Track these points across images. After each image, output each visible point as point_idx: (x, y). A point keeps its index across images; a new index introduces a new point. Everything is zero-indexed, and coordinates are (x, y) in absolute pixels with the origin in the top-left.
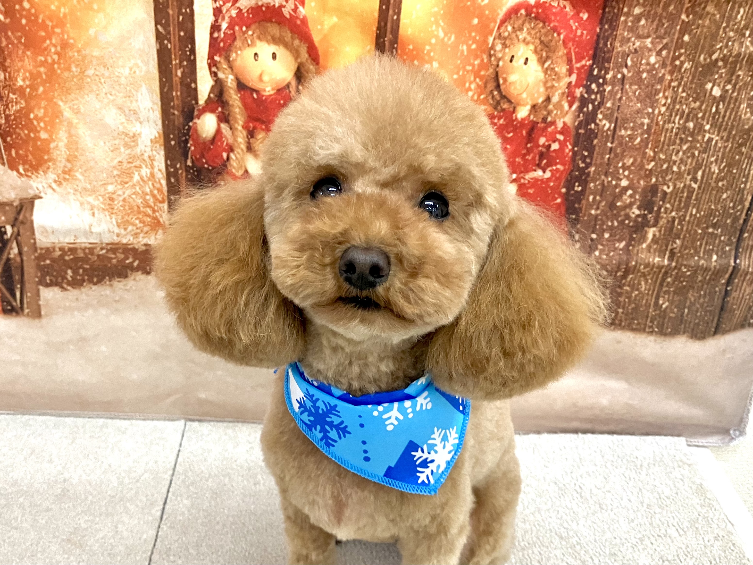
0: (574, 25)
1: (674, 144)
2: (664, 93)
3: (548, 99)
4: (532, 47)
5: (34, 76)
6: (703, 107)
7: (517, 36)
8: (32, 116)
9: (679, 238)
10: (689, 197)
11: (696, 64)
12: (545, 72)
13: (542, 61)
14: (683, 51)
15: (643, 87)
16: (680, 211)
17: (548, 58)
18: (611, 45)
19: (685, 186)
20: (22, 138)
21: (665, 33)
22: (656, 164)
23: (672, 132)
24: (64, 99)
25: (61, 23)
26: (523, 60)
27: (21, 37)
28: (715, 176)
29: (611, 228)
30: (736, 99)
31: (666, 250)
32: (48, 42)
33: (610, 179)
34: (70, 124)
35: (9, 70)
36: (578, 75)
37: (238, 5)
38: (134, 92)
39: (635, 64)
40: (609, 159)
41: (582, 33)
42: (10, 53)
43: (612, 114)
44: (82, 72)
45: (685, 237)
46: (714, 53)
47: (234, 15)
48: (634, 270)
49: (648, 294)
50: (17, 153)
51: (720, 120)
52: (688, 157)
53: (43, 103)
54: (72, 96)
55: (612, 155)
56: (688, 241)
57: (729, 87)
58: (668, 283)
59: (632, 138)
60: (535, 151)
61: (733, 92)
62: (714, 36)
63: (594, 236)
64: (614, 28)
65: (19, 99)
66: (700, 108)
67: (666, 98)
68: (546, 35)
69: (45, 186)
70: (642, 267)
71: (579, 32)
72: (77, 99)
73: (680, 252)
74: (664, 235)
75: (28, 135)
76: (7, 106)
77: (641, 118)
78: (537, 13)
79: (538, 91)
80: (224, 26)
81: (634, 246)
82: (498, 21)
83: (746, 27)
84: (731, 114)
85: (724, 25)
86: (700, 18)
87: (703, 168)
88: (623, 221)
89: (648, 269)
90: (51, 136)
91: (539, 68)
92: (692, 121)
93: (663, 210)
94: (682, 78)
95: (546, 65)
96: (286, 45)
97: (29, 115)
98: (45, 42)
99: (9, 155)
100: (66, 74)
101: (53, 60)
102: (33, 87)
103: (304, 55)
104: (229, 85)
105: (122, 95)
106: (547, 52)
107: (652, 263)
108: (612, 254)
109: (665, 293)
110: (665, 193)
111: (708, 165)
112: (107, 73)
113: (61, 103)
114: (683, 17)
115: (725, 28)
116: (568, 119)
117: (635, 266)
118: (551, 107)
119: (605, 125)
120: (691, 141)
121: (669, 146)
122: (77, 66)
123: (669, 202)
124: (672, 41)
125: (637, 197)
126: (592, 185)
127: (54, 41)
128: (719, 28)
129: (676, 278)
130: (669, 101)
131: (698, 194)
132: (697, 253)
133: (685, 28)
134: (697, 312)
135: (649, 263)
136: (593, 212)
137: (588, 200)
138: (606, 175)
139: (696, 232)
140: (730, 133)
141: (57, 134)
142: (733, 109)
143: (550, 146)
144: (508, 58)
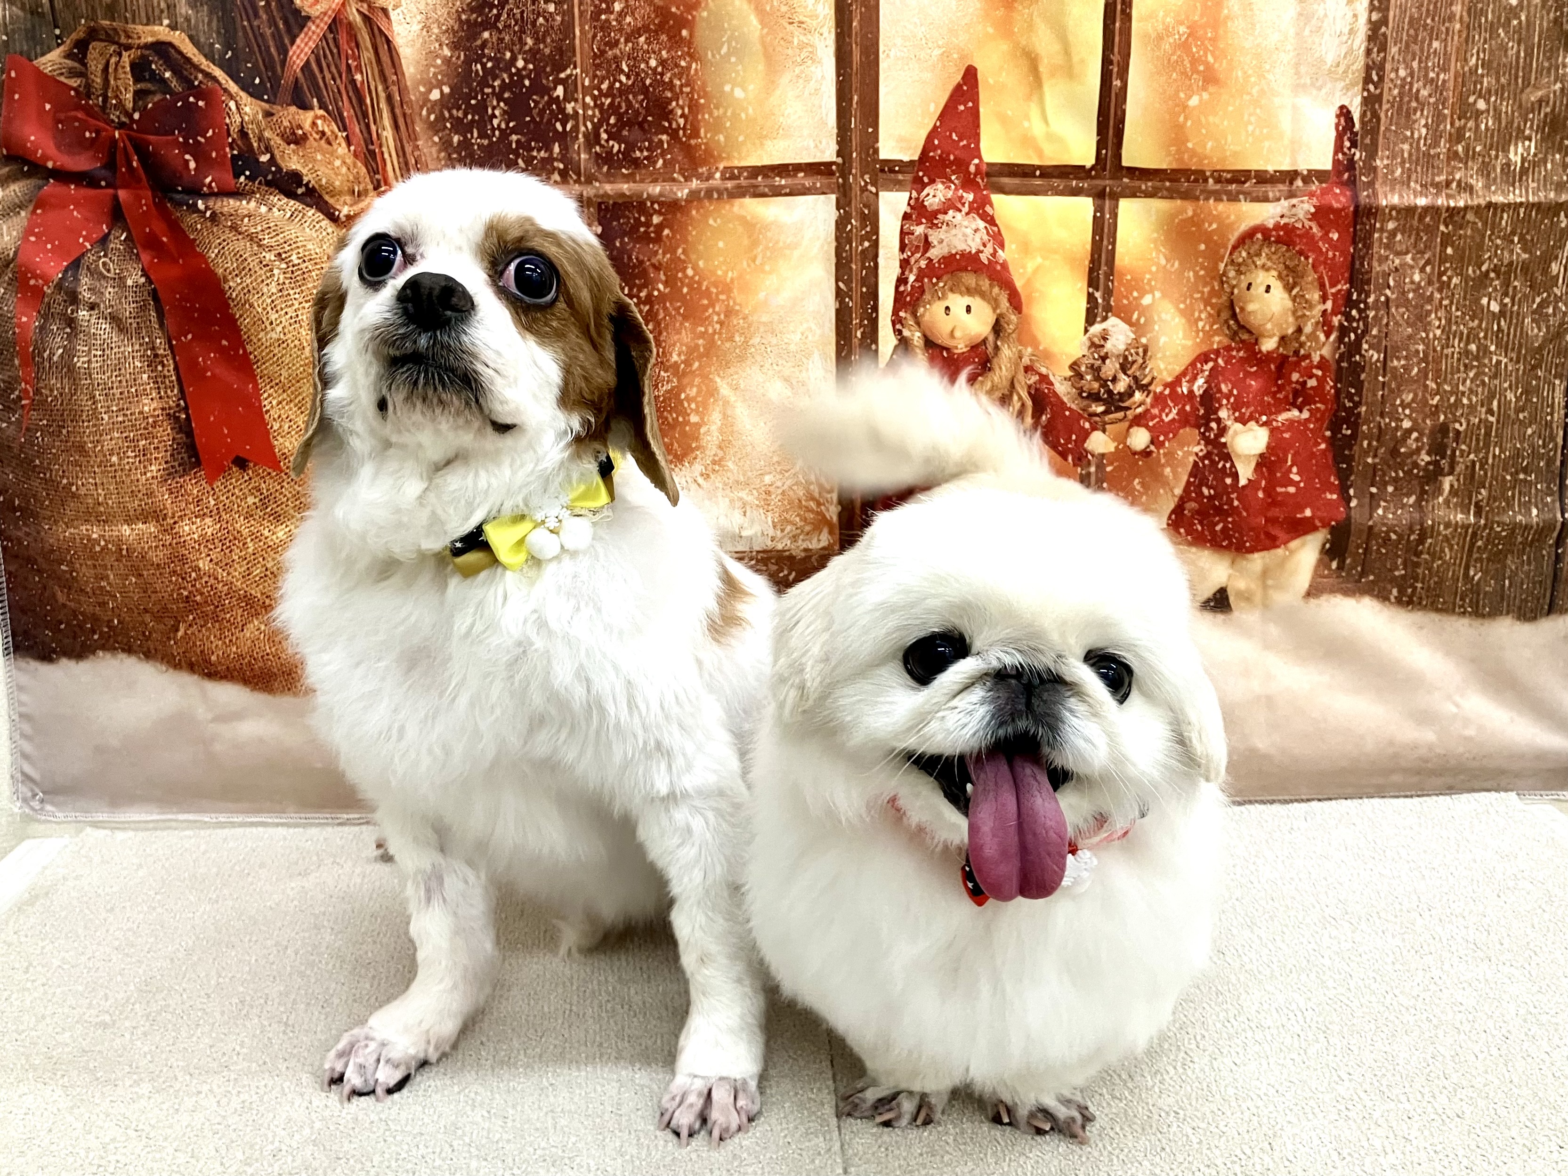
0: (1324, 247)
1: (1459, 371)
2: (1436, 314)
3: (1299, 330)
4: (1274, 273)
5: (692, 350)
6: (1484, 326)
7: (1254, 262)
8: (683, 396)
9: (1484, 487)
10: (1488, 434)
11: (1466, 279)
12: (1294, 300)
13: (1288, 288)
14: (1448, 265)
15: (1411, 309)
16: (1480, 452)
17: (1295, 284)
18: (1368, 264)
19: (1480, 421)
20: (669, 423)
21: (1426, 247)
22: (1442, 398)
23: (1453, 357)
24: (722, 374)
25: (727, 289)
26: (1263, 288)
27: (680, 308)
28: (1513, 405)
29: (1395, 480)
30: (1518, 314)
31: (1470, 503)
32: (711, 310)
33: (1387, 420)
34: (726, 403)
35: (663, 344)
36: (1335, 301)
37: (928, 255)
38: (804, 360)
39: (1398, 284)
40: (1383, 395)
41: (1334, 255)
42: (667, 326)
43: (1379, 342)
44: (746, 341)
45: (1491, 485)
46: (1483, 264)
47: (924, 266)
48: (1432, 532)
49: (1455, 564)
51: (1505, 339)
52: (1478, 386)
53: (697, 381)
54: (732, 370)
55: (1386, 391)
56: (1496, 491)
57: (1507, 300)
58: (1479, 547)
59: (1407, 368)
60: (1287, 388)
61: (1513, 305)
62: (1480, 246)
63: (1374, 490)
64: (1368, 247)
65: (672, 377)
66: (1480, 326)
67: (1440, 320)
68: (1291, 259)
69: (689, 480)
70: (1442, 527)
71: (1330, 254)
72: (737, 373)
73: (1488, 504)
74: (1464, 484)
75: (676, 420)
76: (656, 386)
77: (1414, 344)
78: (1278, 237)
79: (1286, 321)
80: (912, 278)
81: (1427, 501)
82: (1230, 247)
83: (1513, 233)
84: (1515, 331)
85: (1489, 232)
86: (1461, 229)
87: (1497, 396)
88: (1411, 471)
89: (1451, 530)
90: (702, 419)
91: (1286, 296)
92: (1474, 342)
93: (1458, 453)
94: (1453, 294)
95: (1294, 292)
96: (983, 295)
97: (680, 395)
98: (706, 310)
100: (728, 345)
101: (715, 331)
102: (688, 363)
103: (1005, 304)
104: (915, 343)
105: (790, 364)
106: (1294, 278)
107: (1454, 522)
108: (1399, 512)
109: (1476, 561)
110: (1458, 432)
111: (1502, 394)
112: (774, 341)
113: (718, 380)
115: (1490, 236)
116: (1326, 352)
117: (1433, 526)
118: (1303, 338)
119: (1372, 355)
120: (1478, 367)
121: (1452, 374)
122: (741, 335)
123: (1464, 443)
124: (1434, 256)
125: (1425, 440)
126: (1365, 427)
127: (717, 309)
128: (1483, 236)
129: (1488, 540)
130: (1443, 322)
131: (1497, 429)
132: (1510, 506)
133: (1446, 240)
134: (1522, 584)
135: (1450, 521)
136: (1370, 460)
137: (1362, 445)
138: (1382, 415)
139: (1504, 478)
140: (1519, 352)
141: (710, 416)
142: (1517, 324)
143: (1305, 382)
144: (1244, 285)
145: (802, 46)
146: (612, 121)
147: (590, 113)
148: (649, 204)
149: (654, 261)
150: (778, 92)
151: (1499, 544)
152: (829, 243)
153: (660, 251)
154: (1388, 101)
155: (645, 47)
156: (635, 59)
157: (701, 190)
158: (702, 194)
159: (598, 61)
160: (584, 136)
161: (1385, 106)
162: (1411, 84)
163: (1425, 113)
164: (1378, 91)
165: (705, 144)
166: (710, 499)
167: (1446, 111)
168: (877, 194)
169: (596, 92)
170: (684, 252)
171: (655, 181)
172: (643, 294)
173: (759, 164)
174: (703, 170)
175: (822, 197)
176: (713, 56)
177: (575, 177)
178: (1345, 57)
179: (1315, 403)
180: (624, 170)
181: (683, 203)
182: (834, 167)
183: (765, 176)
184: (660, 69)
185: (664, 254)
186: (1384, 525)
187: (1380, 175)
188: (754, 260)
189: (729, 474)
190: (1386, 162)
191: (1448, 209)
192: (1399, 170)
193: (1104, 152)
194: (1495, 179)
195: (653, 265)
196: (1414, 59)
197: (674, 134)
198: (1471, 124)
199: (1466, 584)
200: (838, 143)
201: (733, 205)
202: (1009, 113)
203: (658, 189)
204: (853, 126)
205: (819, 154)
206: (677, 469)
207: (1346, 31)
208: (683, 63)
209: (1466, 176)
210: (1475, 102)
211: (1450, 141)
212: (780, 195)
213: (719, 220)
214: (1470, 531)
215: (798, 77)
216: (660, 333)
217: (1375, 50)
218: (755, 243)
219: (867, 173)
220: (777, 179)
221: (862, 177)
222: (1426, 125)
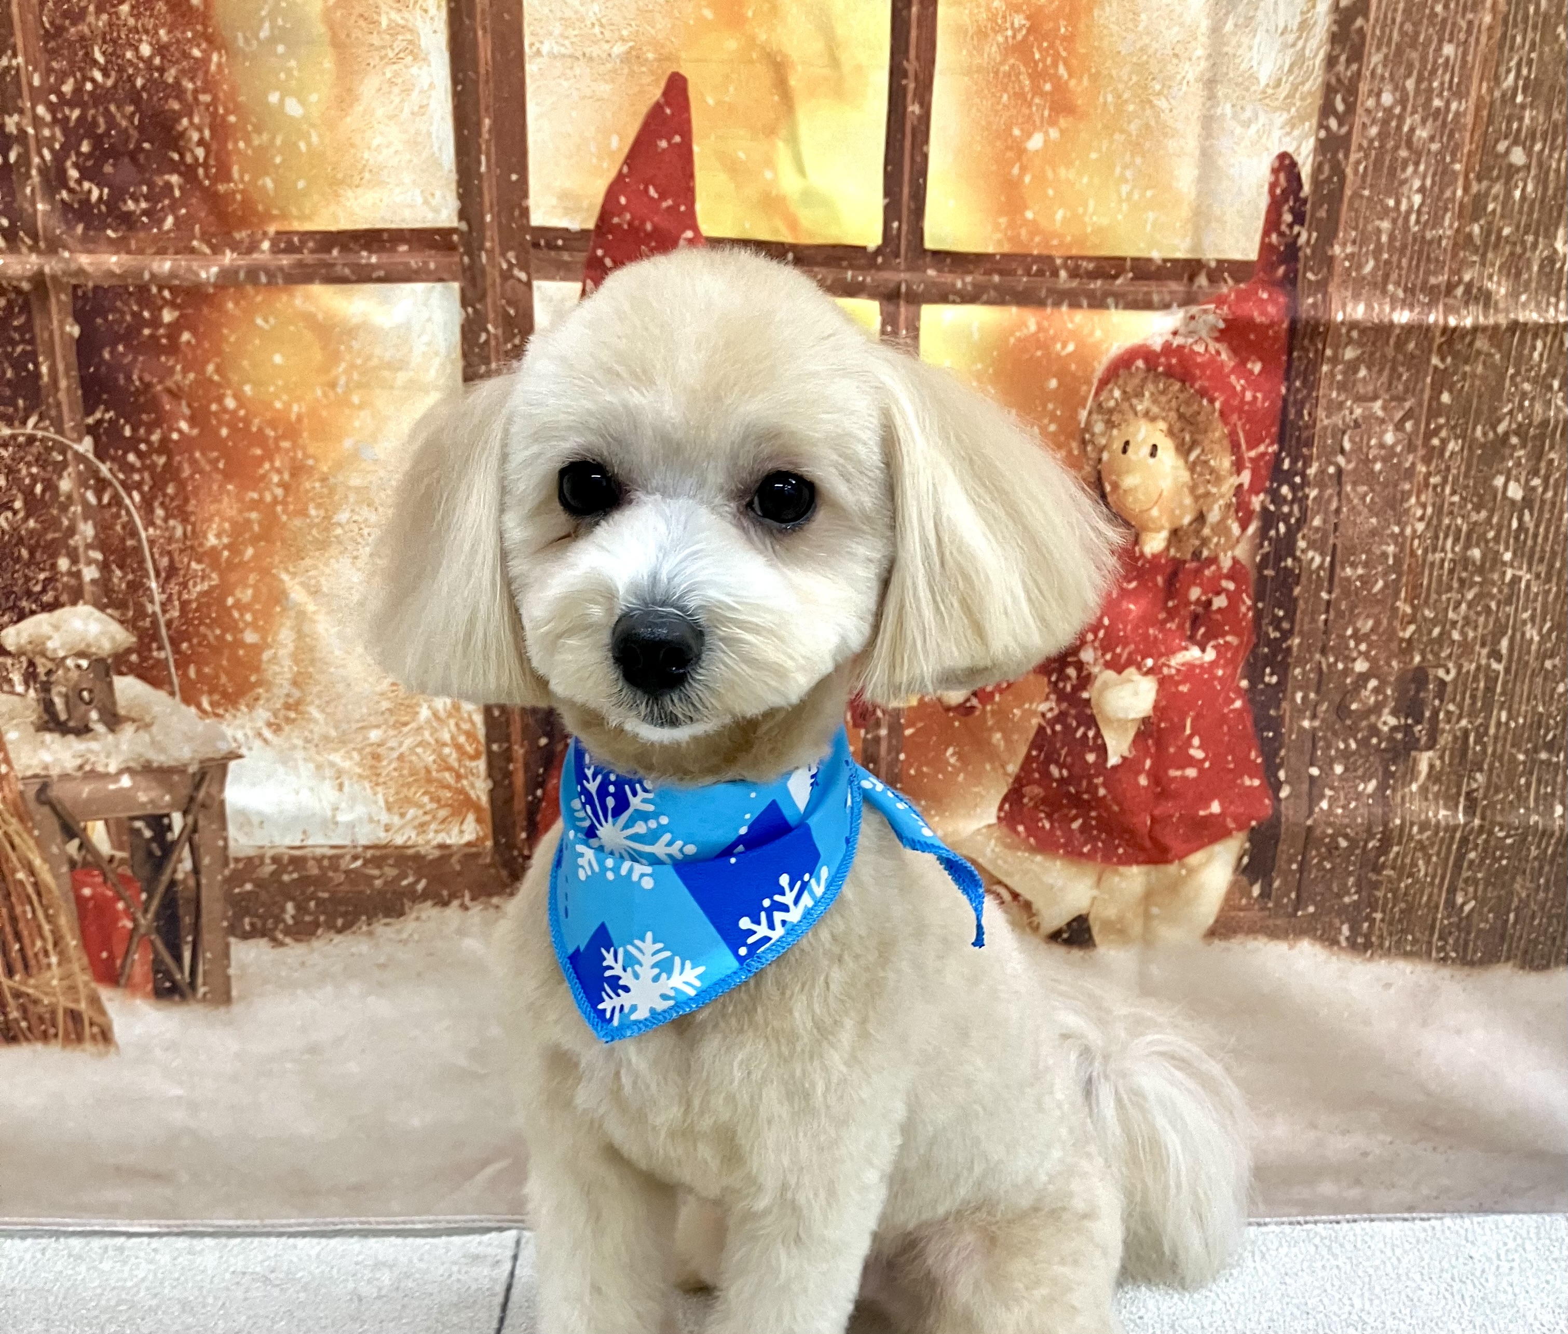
0: (1238, 384)
1: (1450, 589)
2: (1418, 497)
3: (1201, 518)
4: (1162, 425)
5: (239, 530)
6: (1495, 520)
7: (1133, 408)
8: (230, 601)
9: (1481, 770)
10: (1490, 689)
11: (1470, 444)
12: (1192, 468)
13: (1183, 449)
14: (1442, 421)
15: (1378, 488)
16: (1477, 717)
17: (1194, 443)
18: (1310, 414)
19: (1478, 668)
20: (209, 645)
21: (1406, 390)
22: (1418, 630)
23: (1442, 567)
24: (291, 569)
25: (292, 431)
26: (1146, 450)
27: (217, 460)
28: (1534, 647)
29: (1345, 755)
30: (1553, 504)
31: (1459, 794)
32: (267, 466)
33: (1332, 660)
34: (301, 614)
35: (193, 519)
36: (1254, 472)
39: (1358, 448)
40: (1326, 621)
41: (1255, 398)
42: (196, 489)
43: (1325, 537)
44: (327, 518)
45: (1491, 767)
46: (1499, 421)
48: (1401, 837)
49: (1432, 883)
50: (199, 672)
51: (1530, 542)
52: (1478, 614)
53: (252, 578)
54: (308, 562)
55: (1332, 616)
56: (1499, 776)
57: (1536, 482)
58: (1472, 861)
59: (1366, 581)
60: (1183, 612)
61: (1545, 491)
62: (1496, 392)
63: (1314, 771)
64: (1311, 385)
65: (208, 571)
66: (1489, 519)
67: (1424, 506)
68: (1188, 403)
69: (250, 733)
70: (1416, 829)
71: (1248, 396)
72: (315, 567)
73: (1485, 797)
74: (1451, 764)
75: (221, 638)
76: (184, 585)
77: (1380, 544)
78: (1169, 367)
79: (1181, 505)
81: (1394, 790)
82: (1095, 382)
84: (1547, 531)
85: (1511, 371)
86: (1466, 362)
87: (1510, 632)
88: (1367, 739)
89: (1429, 833)
90: (264, 638)
91: (1180, 463)
92: (1478, 545)
93: (1442, 715)
94: (1448, 469)
95: (1193, 456)
97: (226, 600)
98: (260, 465)
99: (184, 676)
100: (297, 522)
101: (275, 498)
102: (235, 548)
106: (1192, 433)
107: (1433, 821)
108: (1352, 805)
109: (1466, 881)
110: (1442, 683)
111: (1519, 627)
113: (285, 577)
114: (1435, 360)
115: (1513, 377)
116: (1241, 552)
117: (1402, 826)
118: (1206, 531)
119: (1313, 559)
120: (1481, 584)
121: (1439, 593)
122: (319, 506)
123: (1453, 700)
124: (1420, 405)
125: (1389, 692)
126: (1298, 671)
127: (278, 464)
128: (1502, 376)
129: (1486, 851)
130: (1429, 510)
131: (1505, 683)
132: (1521, 799)
133: (1441, 381)
134: (1533, 918)
135: (1427, 821)
136: (1306, 724)
137: (1293, 700)
138: (1324, 651)
139: (1513, 758)
140: (1551, 566)
141: (276, 634)
142: (1550, 520)
143: (1209, 603)
144: (1117, 445)
145: (395, 30)
146: (85, 148)
147: (47, 132)
148: (154, 290)
149: (169, 383)
150: (359, 109)
151: (1502, 857)
152: (453, 362)
153: (179, 367)
154: (1360, 147)
155: (131, 21)
156: (114, 42)
157: (240, 267)
158: (242, 275)
159: (52, 44)
160: (40, 171)
161: (1353, 157)
162: (1401, 119)
163: (1422, 168)
164: (1344, 130)
165: (242, 192)
166: (284, 763)
167: (1457, 167)
168: (529, 285)
169: (53, 98)
170: (218, 370)
171: (161, 252)
172: (155, 437)
173: (333, 228)
174: (241, 235)
175: (439, 286)
176: (247, 40)
177: (28, 241)
178: (1290, 71)
179: (1223, 635)
180: (110, 233)
181: (211, 290)
182: (455, 237)
183: (344, 249)
184: (157, 61)
185: (185, 371)
186: (1330, 824)
187: (1338, 270)
188: (333, 385)
189: (311, 726)
190: (1349, 250)
191: (1445, 329)
192: (1371, 263)
193: (895, 225)
194: (1528, 283)
195: (169, 391)
196: (1409, 75)
197: (189, 172)
198: (1498, 188)
199: (1449, 916)
200: (461, 197)
201: (292, 296)
202: (741, 155)
203: (167, 265)
204: (483, 169)
205: (430, 216)
206: (227, 715)
207: (1295, 24)
208: (196, 53)
209: (1481, 275)
210: (1508, 151)
211: (1460, 216)
212: (369, 280)
213: (272, 320)
214: (1458, 835)
215: (392, 83)
216: (186, 500)
217: (1343, 58)
218: (334, 357)
219: (511, 249)
220: (364, 254)
221: (503, 254)
222: (1422, 190)
